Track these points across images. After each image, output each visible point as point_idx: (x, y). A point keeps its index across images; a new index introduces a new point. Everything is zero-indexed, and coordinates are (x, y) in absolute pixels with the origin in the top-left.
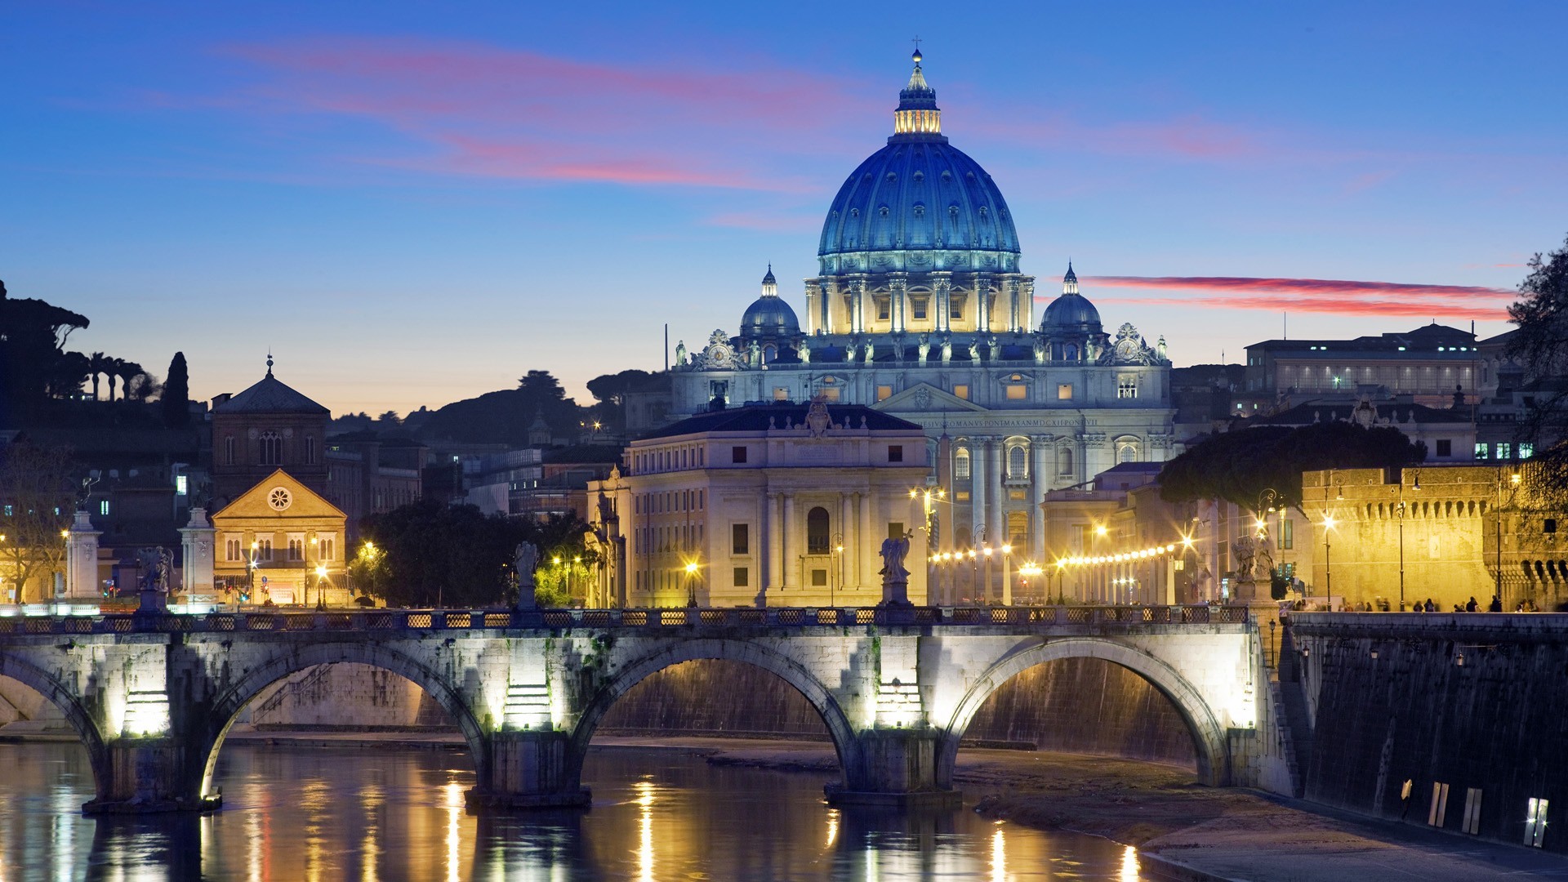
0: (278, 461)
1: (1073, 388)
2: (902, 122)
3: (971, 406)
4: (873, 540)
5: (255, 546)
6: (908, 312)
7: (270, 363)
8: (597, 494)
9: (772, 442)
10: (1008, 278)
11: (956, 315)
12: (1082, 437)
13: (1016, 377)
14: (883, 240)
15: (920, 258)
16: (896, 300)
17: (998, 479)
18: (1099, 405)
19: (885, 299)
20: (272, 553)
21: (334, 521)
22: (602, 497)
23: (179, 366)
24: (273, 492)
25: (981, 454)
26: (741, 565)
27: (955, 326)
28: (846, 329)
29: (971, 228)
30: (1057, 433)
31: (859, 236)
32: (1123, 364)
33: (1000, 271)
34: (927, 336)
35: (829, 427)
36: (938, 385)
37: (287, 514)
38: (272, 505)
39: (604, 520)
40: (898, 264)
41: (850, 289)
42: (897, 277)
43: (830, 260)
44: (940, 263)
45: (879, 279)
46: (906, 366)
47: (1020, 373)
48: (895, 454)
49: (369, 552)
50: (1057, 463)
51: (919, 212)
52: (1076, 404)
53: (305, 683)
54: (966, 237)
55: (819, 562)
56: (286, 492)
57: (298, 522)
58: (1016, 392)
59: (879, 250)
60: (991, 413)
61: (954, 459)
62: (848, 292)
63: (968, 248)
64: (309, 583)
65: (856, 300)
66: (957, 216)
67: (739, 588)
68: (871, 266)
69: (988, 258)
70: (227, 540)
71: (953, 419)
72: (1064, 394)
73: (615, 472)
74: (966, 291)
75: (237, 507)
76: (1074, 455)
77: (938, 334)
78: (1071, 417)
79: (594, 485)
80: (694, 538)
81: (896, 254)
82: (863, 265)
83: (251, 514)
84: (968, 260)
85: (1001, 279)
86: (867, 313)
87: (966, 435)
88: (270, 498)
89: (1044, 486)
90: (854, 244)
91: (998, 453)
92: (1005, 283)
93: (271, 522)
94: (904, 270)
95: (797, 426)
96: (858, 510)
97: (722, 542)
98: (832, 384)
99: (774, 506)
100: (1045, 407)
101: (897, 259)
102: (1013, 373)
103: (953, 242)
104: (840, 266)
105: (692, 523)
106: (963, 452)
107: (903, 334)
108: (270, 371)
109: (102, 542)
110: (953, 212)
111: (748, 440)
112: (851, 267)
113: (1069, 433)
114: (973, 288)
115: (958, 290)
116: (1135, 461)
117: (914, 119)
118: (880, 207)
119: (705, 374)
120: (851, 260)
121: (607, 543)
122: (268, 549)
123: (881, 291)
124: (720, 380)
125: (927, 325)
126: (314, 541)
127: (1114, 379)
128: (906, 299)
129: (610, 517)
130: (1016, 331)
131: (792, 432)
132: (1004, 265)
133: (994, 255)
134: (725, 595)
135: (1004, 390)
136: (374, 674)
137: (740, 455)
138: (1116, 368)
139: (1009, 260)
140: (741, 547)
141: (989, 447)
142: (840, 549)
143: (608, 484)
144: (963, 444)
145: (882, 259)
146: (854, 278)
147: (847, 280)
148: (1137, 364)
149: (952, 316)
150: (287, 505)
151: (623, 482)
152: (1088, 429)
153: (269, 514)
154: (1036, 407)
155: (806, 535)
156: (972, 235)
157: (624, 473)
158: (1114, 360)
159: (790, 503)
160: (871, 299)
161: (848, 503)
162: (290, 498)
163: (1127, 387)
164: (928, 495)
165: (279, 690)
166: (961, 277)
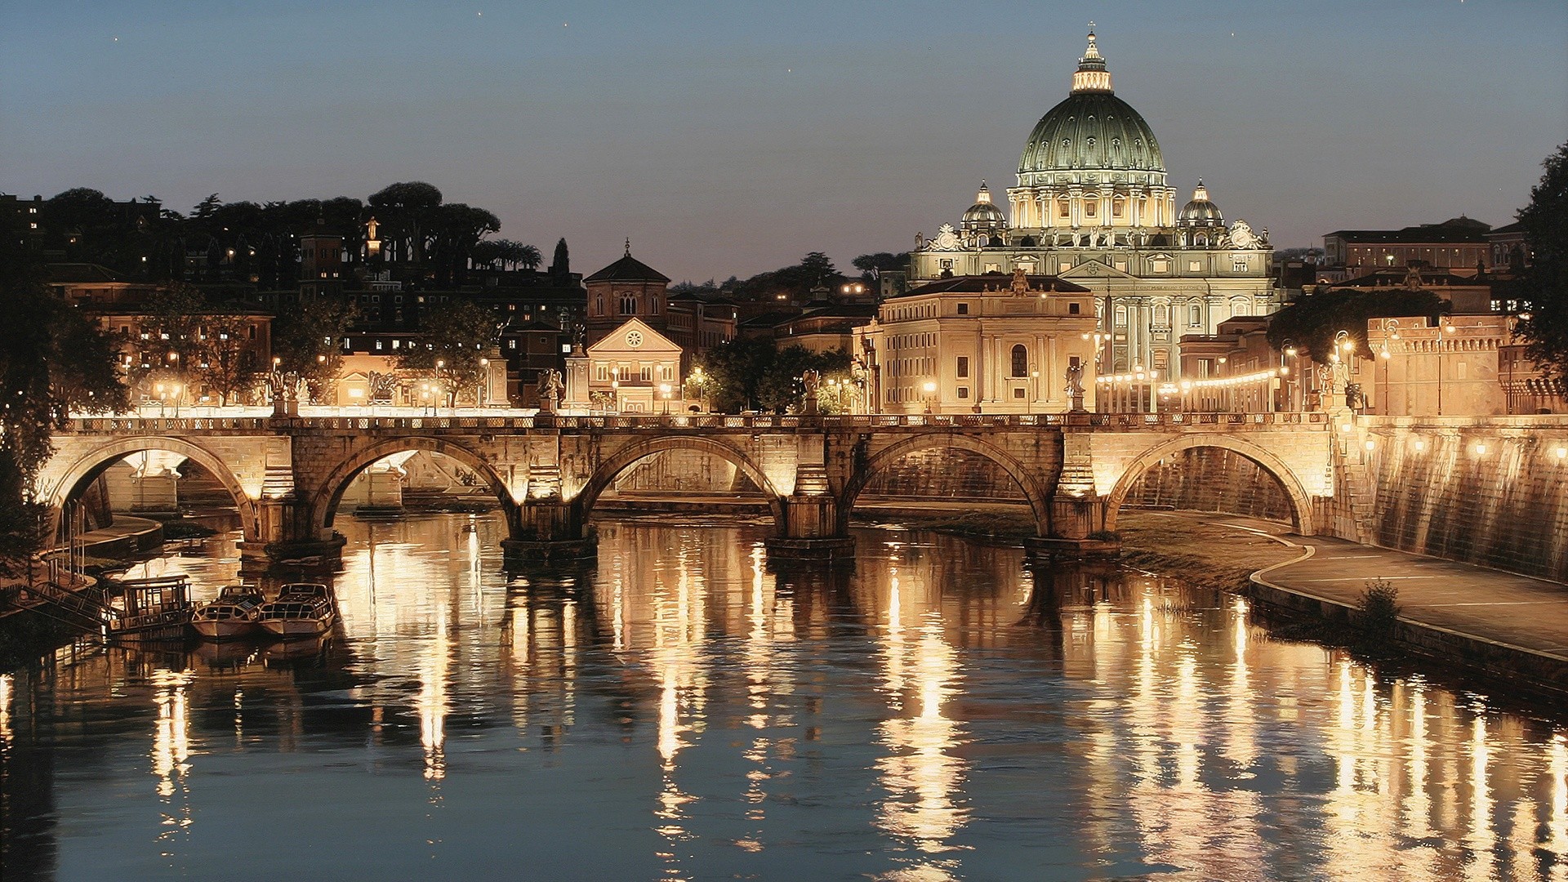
0: (634, 312)
1: (1201, 264)
2: (1080, 81)
3: (1126, 275)
4: (1060, 368)
5: (615, 371)
6: (1083, 212)
7: (628, 246)
8: (859, 335)
9: (986, 300)
10: (1155, 190)
11: (1117, 214)
12: (1208, 297)
13: (1161, 257)
15: (1091, 175)
16: (1074, 204)
17: (1147, 327)
18: (1220, 276)
19: (1066, 203)
20: (629, 376)
21: (673, 353)
22: (863, 338)
23: (562, 250)
24: (629, 334)
25: (1134, 309)
26: (963, 385)
27: (1116, 221)
28: (1038, 224)
29: (1129, 154)
30: (1189, 294)
31: (1047, 161)
32: (1235, 248)
33: (1149, 185)
34: (1095, 228)
35: (1027, 290)
36: (1103, 261)
37: (640, 349)
38: (629, 344)
39: (865, 353)
40: (1075, 179)
41: (1041, 196)
42: (1075, 188)
43: (1028, 178)
44: (1106, 179)
45: (1062, 189)
46: (1082, 250)
48: (1074, 308)
49: (698, 376)
50: (1189, 317)
51: (1091, 143)
52: (1203, 275)
54: (1125, 162)
55: (1019, 383)
56: (639, 334)
57: (648, 355)
58: (1160, 266)
59: (1062, 169)
60: (1142, 281)
61: (1115, 313)
62: (1040, 199)
63: (1127, 169)
64: (655, 397)
65: (1045, 204)
66: (1118, 146)
67: (962, 401)
68: (1056, 181)
69: (1141, 176)
70: (597, 366)
71: (1115, 284)
72: (1195, 267)
73: (873, 321)
74: (1125, 198)
75: (604, 344)
76: (1201, 310)
77: (1105, 228)
78: (1199, 284)
79: (857, 330)
80: (930, 367)
81: (1074, 173)
82: (1050, 181)
83: (613, 349)
84: (1126, 177)
85: (1150, 190)
86: (1053, 213)
87: (1124, 296)
88: (627, 338)
89: (1180, 331)
90: (1044, 166)
91: (1146, 308)
92: (1153, 193)
93: (627, 355)
94: (1079, 183)
95: (1004, 289)
96: (1047, 345)
97: (949, 367)
98: (1028, 261)
99: (987, 343)
100: (1181, 277)
101: (1074, 176)
102: (1158, 254)
103: (1115, 164)
105: (928, 357)
106: (1122, 308)
107: (1079, 227)
108: (627, 251)
109: (509, 368)
111: (967, 298)
112: (1042, 182)
113: (1198, 295)
114: (1129, 196)
115: (1118, 197)
116: (1245, 315)
117: (1089, 80)
118: (1063, 140)
119: (937, 254)
120: (1041, 177)
121: (867, 369)
122: (627, 373)
123: (1063, 198)
124: (948, 258)
125: (1096, 221)
126: (659, 369)
127: (1229, 258)
128: (1082, 204)
129: (869, 351)
130: (1161, 225)
131: (1000, 294)
132: (1152, 181)
133: (1145, 174)
134: (952, 406)
135: (1152, 266)
136: (702, 458)
137: (963, 309)
138: (1230, 251)
139: (1155, 177)
140: (963, 371)
141: (1140, 304)
142: (1035, 374)
143: (867, 329)
144: (1121, 303)
145: (1063, 176)
146: (1044, 189)
147: (1038, 191)
148: (1247, 248)
149: (1114, 214)
150: (640, 344)
151: (877, 328)
152: (1212, 292)
153: (626, 349)
154: (1174, 277)
155: (1010, 364)
156: (1129, 160)
157: (880, 322)
158: (1230, 247)
159: (998, 343)
160: (1056, 204)
161: (1041, 341)
162: (642, 338)
163: (1239, 263)
164: (1097, 337)
165: (637, 468)
166: (1119, 188)
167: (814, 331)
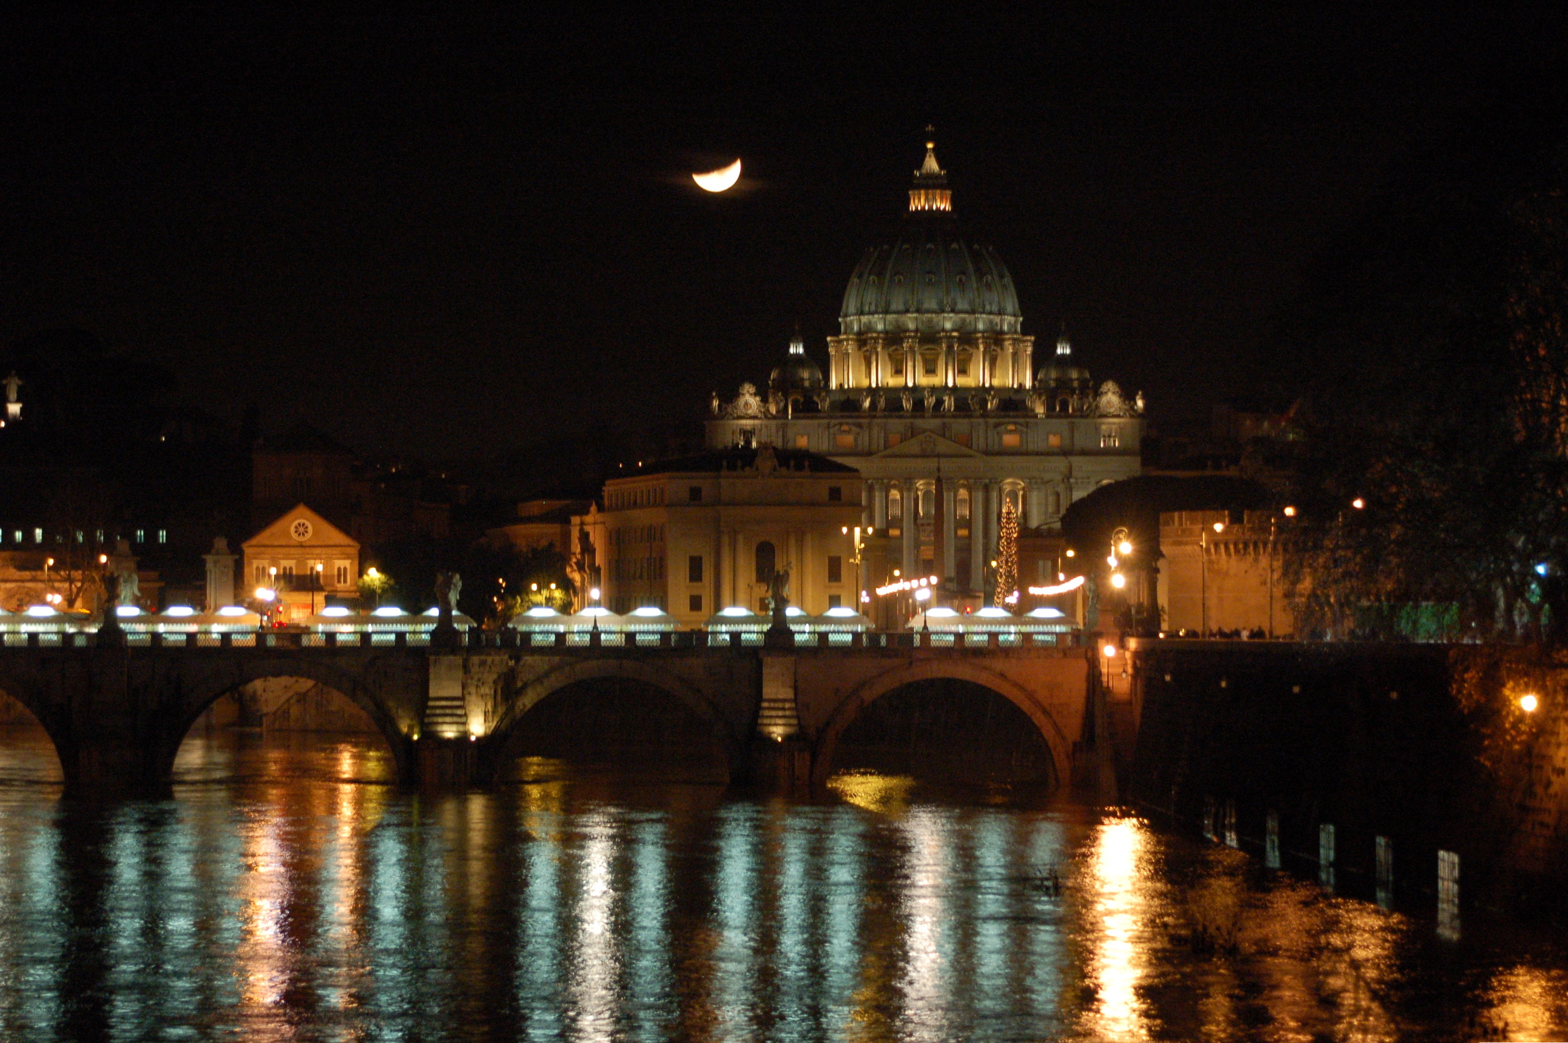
0: (301, 495)
1: (1061, 437)
2: (916, 201)
3: (971, 452)
4: (814, 571)
5: (278, 571)
6: (920, 369)
8: (578, 528)
9: (724, 482)
10: (1009, 339)
11: (963, 371)
12: (1068, 482)
13: (1011, 427)
14: (897, 304)
15: (930, 321)
16: (909, 358)
17: (994, 517)
18: (1084, 453)
19: (899, 357)
20: (294, 579)
21: (349, 550)
22: (581, 530)
24: (296, 523)
25: (979, 496)
26: (695, 593)
27: (962, 381)
28: (865, 383)
29: (976, 294)
30: (1047, 476)
31: (877, 301)
32: (1105, 416)
33: (1002, 332)
34: (935, 390)
35: (775, 470)
36: (941, 433)
37: (307, 544)
38: (295, 536)
39: (583, 551)
40: (911, 326)
41: (868, 347)
42: (910, 337)
43: (852, 322)
44: (948, 325)
45: (893, 338)
46: (915, 417)
47: (1015, 423)
48: (835, 494)
49: (373, 576)
50: (1047, 505)
51: (930, 280)
52: (1065, 452)
53: (310, 694)
54: (971, 303)
56: (307, 523)
57: (318, 551)
58: (1010, 440)
59: (894, 313)
60: (989, 458)
61: (955, 501)
62: (867, 351)
63: (973, 312)
65: (874, 358)
66: (963, 285)
67: (695, 613)
68: (887, 327)
69: (991, 322)
70: (255, 566)
71: (954, 464)
72: (1054, 441)
73: (593, 508)
74: (971, 350)
75: (264, 537)
76: (1062, 497)
77: (945, 388)
78: (1060, 463)
79: (575, 520)
80: (655, 568)
81: (910, 318)
82: (880, 327)
83: (276, 543)
84: (973, 323)
85: (1004, 340)
86: (883, 369)
87: (966, 478)
88: (293, 529)
90: (873, 308)
91: (994, 495)
92: (1007, 343)
93: (293, 551)
94: (917, 331)
95: (747, 469)
96: (801, 544)
97: (680, 572)
98: (848, 432)
99: (725, 540)
100: (1037, 454)
101: (910, 322)
102: (1009, 423)
103: (960, 306)
104: (860, 328)
105: (654, 555)
106: (963, 493)
107: (915, 388)
110: (960, 280)
111: (703, 480)
112: (870, 328)
113: (1058, 477)
114: (978, 348)
115: (964, 349)
117: (927, 199)
118: (895, 275)
119: (736, 422)
120: (870, 322)
121: (585, 571)
122: (291, 575)
123: (896, 349)
124: (749, 428)
125: (936, 380)
126: (331, 568)
127: (1097, 428)
128: (918, 358)
129: (588, 549)
130: (1015, 386)
131: (741, 474)
132: (1006, 328)
133: (997, 319)
135: (1001, 439)
137: (695, 494)
138: (1099, 420)
139: (1009, 324)
140: (696, 576)
141: (987, 489)
143: (589, 519)
144: (963, 486)
145: (897, 321)
146: (872, 338)
147: (866, 339)
148: (1118, 416)
149: (959, 372)
150: (309, 535)
151: (599, 517)
152: (1074, 474)
153: (292, 543)
154: (1027, 454)
155: (754, 567)
156: (977, 300)
157: (601, 509)
158: (1098, 414)
159: (740, 538)
160: (887, 358)
161: (792, 538)
162: (310, 529)
163: (1110, 436)
164: (857, 530)
165: (288, 700)
166: (967, 338)
167: (530, 520)
